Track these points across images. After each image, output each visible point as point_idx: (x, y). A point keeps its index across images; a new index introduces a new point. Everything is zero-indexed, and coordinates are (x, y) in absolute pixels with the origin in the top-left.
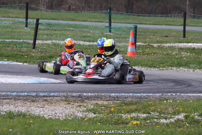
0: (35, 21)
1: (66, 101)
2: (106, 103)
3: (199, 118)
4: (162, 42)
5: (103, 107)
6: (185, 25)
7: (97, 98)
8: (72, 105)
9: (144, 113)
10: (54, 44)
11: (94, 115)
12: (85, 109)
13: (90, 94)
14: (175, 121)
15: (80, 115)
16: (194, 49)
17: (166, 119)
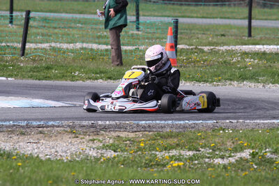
0: (24, 14)
1: (72, 132)
2: (132, 135)
3: (273, 156)
4: (217, 44)
5: (128, 142)
6: (250, 19)
7: (119, 128)
8: (81, 138)
9: (190, 150)
10: (54, 49)
11: (114, 154)
12: (101, 145)
13: (107, 122)
14: (237, 161)
15: (93, 153)
16: (264, 53)
17: (223, 158)
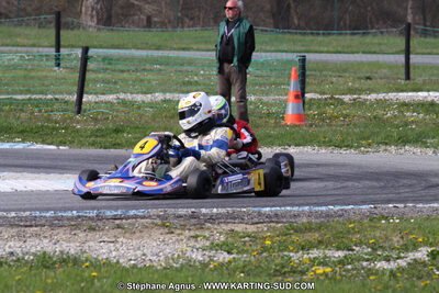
0: (79, 52)
1: (164, 226)
2: (251, 229)
4: (360, 91)
5: (247, 239)
6: (408, 53)
7: (232, 218)
8: (179, 235)
9: (338, 249)
10: (124, 103)
11: (228, 257)
12: (208, 244)
13: (215, 210)
14: (409, 264)
15: (198, 256)
16: (432, 104)
17: (389, 261)
